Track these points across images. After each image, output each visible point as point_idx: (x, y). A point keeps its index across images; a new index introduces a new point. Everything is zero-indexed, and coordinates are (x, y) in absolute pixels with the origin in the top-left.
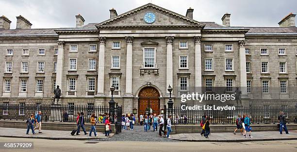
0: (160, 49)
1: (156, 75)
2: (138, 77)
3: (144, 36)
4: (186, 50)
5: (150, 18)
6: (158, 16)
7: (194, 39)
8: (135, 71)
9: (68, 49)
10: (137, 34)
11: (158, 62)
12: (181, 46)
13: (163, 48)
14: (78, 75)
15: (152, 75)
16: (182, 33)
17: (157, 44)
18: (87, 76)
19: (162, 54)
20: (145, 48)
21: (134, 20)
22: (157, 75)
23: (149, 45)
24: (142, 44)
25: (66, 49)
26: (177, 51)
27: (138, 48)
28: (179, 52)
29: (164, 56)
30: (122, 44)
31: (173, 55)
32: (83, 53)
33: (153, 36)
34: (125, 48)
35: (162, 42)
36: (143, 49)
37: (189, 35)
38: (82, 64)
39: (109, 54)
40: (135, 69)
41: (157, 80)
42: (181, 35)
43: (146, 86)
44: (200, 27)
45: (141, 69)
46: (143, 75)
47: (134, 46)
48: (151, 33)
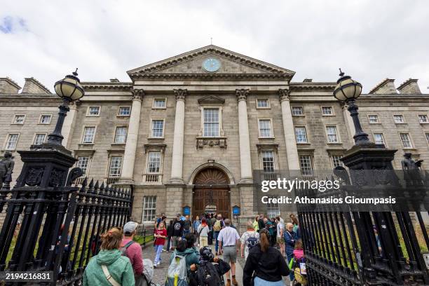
0: (228, 109)
1: (222, 147)
2: (192, 151)
3: (202, 89)
4: (267, 111)
5: (212, 65)
6: (223, 63)
7: (279, 94)
8: (189, 141)
9: (84, 112)
10: (193, 86)
11: (224, 127)
12: (259, 105)
13: (232, 107)
14: (94, 151)
15: (216, 149)
16: (261, 85)
17: (223, 102)
18: (110, 152)
19: (231, 116)
20: (205, 107)
21: (189, 68)
22: (224, 147)
23: (211, 102)
24: (200, 102)
25: (80, 112)
26: (254, 113)
27: (194, 108)
28: (257, 113)
29: (235, 119)
30: (168, 102)
31: (249, 118)
32: (107, 118)
33: (217, 89)
34: (174, 108)
35: (230, 100)
36: (202, 108)
37: (271, 89)
38: (105, 134)
39: (148, 116)
40: (188, 139)
41: (224, 155)
42: (260, 89)
43: (207, 165)
44: (288, 76)
45: (198, 139)
46: (201, 148)
47: (188, 105)
48: (214, 86)
